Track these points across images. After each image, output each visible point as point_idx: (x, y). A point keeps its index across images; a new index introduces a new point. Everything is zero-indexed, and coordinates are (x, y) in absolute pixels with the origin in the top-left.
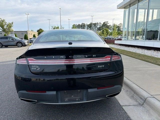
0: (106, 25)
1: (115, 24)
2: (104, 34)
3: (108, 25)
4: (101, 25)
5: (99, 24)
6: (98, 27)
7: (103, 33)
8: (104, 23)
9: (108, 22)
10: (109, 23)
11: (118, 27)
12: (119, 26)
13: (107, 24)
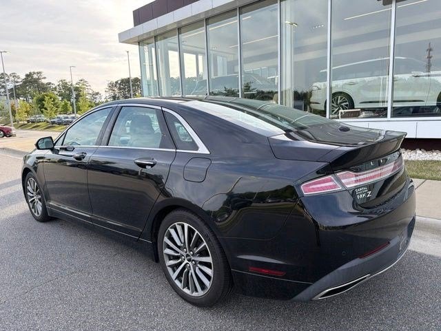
0: (36, 81)
1: (67, 81)
2: (46, 109)
3: (43, 84)
4: (20, 80)
5: (12, 78)
6: (10, 86)
7: (42, 107)
8: (27, 76)
9: (40, 73)
10: (45, 78)
11: (77, 89)
12: (78, 86)
13: (39, 79)
